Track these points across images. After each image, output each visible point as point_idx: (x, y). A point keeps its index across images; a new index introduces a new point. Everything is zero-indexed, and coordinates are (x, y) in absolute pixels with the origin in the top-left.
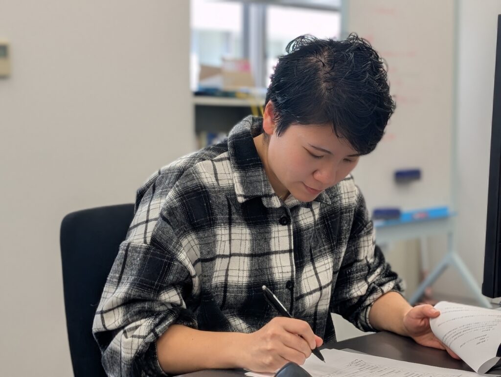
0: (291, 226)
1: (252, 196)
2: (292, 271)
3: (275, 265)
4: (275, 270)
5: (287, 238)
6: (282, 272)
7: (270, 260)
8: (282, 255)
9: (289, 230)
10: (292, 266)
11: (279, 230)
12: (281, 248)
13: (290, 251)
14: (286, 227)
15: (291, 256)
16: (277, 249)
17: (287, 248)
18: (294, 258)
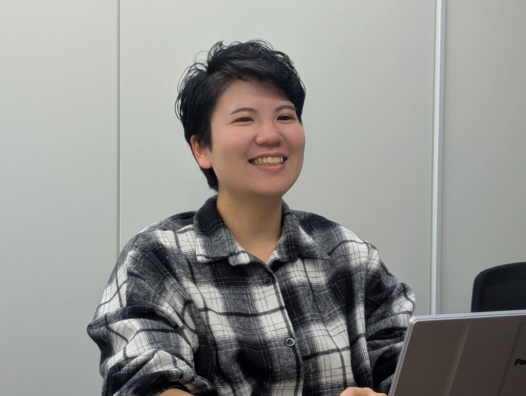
0: (277, 284)
1: (217, 258)
2: (288, 327)
3: (266, 325)
4: (267, 330)
5: (275, 296)
6: (276, 330)
7: (258, 321)
8: (272, 315)
9: (275, 288)
10: (286, 321)
11: (264, 291)
12: (269, 307)
13: (281, 308)
14: (272, 286)
15: (283, 313)
16: (266, 310)
17: (277, 306)
18: (289, 315)
